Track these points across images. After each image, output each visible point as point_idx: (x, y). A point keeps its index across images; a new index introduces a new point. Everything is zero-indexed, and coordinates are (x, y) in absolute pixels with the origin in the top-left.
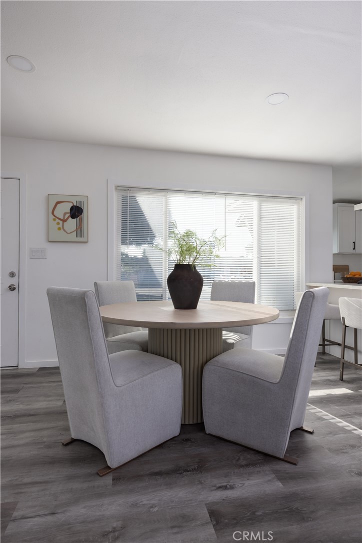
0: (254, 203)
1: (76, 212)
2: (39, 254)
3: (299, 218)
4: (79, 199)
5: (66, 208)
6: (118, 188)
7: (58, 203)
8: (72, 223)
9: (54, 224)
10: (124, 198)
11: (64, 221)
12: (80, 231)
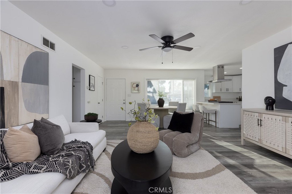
0: (181, 81)
1: (137, 86)
2: (129, 96)
3: (194, 84)
4: (138, 83)
5: (135, 85)
6: (147, 79)
7: (133, 84)
8: (137, 88)
9: (133, 89)
10: (148, 82)
11: (135, 88)
12: (138, 90)
